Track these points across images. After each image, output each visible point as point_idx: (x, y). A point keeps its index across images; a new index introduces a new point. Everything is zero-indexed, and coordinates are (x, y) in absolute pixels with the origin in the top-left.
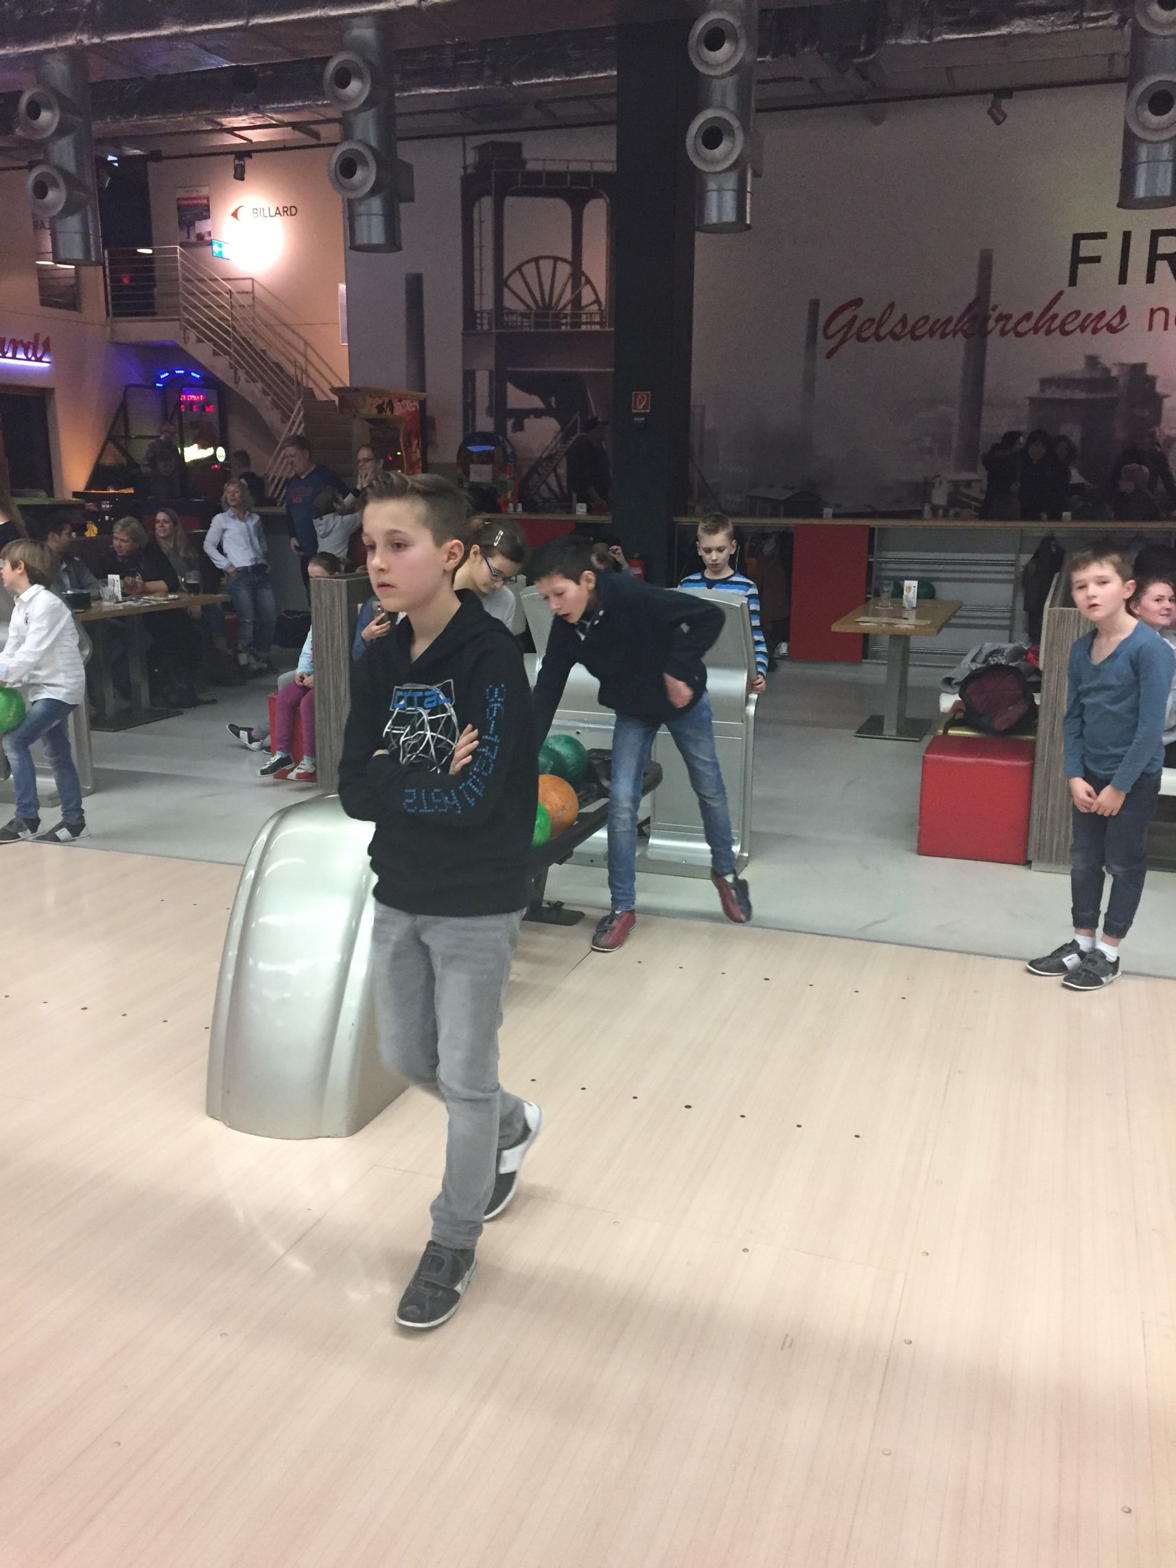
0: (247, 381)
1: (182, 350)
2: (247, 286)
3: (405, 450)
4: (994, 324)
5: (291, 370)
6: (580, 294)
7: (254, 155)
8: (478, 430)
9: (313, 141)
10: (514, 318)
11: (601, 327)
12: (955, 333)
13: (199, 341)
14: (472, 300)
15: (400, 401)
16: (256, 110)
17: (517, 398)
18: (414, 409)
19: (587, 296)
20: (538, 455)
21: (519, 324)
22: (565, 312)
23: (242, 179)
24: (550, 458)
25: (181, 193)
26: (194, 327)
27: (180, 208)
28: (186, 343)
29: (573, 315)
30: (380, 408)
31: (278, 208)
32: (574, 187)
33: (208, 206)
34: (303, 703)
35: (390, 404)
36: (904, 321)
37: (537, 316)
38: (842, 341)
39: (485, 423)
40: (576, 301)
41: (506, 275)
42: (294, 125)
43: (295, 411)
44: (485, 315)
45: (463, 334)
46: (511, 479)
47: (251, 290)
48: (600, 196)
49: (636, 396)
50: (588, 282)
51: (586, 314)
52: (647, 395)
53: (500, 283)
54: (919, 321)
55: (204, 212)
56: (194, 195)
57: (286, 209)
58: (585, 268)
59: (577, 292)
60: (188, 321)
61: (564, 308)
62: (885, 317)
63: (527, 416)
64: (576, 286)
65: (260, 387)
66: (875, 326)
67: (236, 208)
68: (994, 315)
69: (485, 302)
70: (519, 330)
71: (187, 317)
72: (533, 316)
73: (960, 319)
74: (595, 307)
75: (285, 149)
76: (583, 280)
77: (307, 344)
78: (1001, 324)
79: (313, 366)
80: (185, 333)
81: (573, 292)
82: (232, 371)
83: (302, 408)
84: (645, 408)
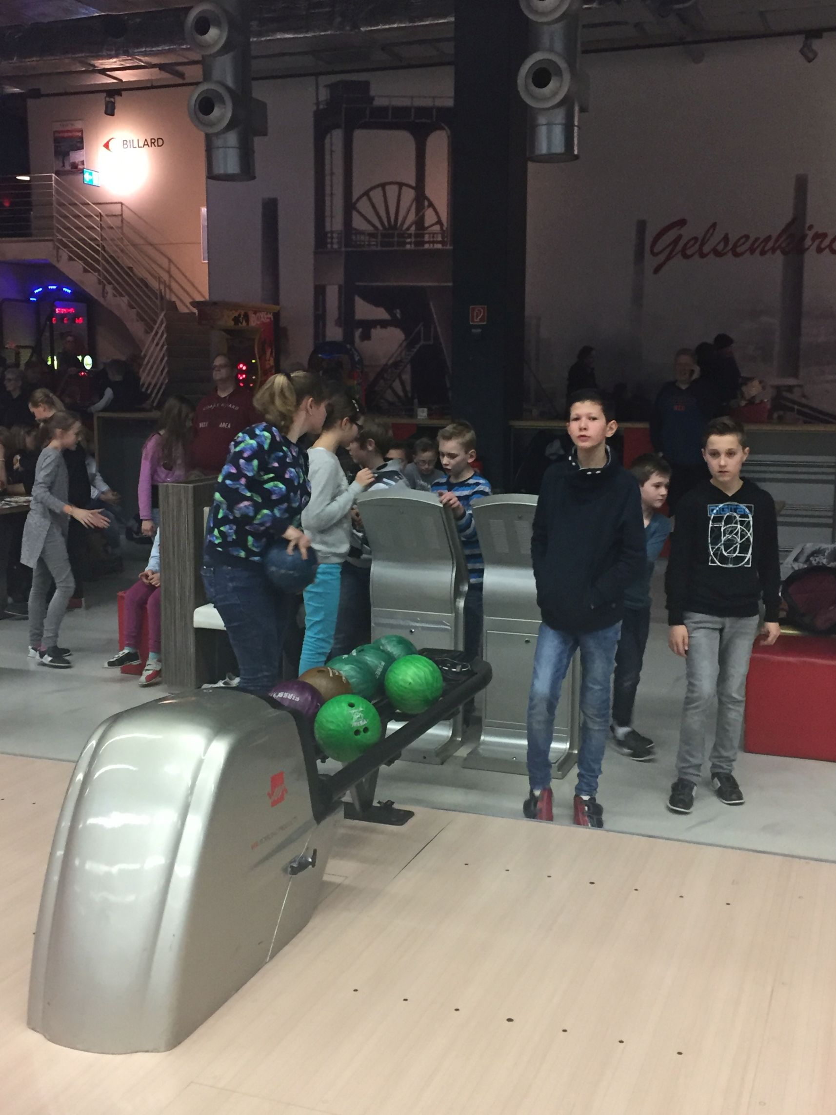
0: (114, 296)
1: (54, 267)
2: (117, 209)
3: (259, 358)
4: (810, 243)
5: (154, 284)
6: (423, 216)
7: (123, 93)
8: (328, 339)
9: (181, 81)
10: (362, 238)
11: (443, 246)
12: (773, 250)
13: (71, 259)
14: (323, 221)
15: (255, 313)
16: (126, 53)
17: (364, 310)
18: (268, 320)
19: (430, 217)
20: (383, 362)
21: (367, 243)
22: (409, 232)
23: (112, 114)
24: (396, 365)
25: (57, 127)
26: (66, 246)
27: (57, 141)
28: (58, 261)
29: (416, 236)
30: (236, 320)
31: (146, 140)
32: (417, 121)
33: (82, 138)
34: (150, 600)
35: (247, 317)
36: (726, 239)
37: (383, 236)
38: (669, 258)
39: (334, 333)
40: (420, 223)
41: (354, 199)
42: (161, 67)
43: (159, 322)
44: (335, 235)
45: (315, 253)
46: (359, 384)
47: (120, 213)
48: (442, 128)
49: (473, 310)
50: (431, 205)
51: (429, 234)
52: (483, 309)
53: (350, 207)
54: (739, 240)
55: (78, 144)
56: (69, 128)
57: (153, 141)
58: (428, 192)
59: (421, 214)
60: (61, 241)
61: (408, 229)
62: (709, 235)
63: (375, 327)
64: (420, 209)
65: (126, 302)
66: (699, 243)
67: (110, 138)
68: (810, 234)
69: (335, 224)
70: (366, 249)
71: (60, 237)
72: (379, 237)
73: (780, 236)
74: (437, 228)
75: (153, 87)
76: (426, 203)
77: (170, 261)
78: (817, 242)
79: (177, 282)
80: (58, 252)
81: (417, 214)
82: (101, 286)
83: (164, 319)
84: (481, 320)
